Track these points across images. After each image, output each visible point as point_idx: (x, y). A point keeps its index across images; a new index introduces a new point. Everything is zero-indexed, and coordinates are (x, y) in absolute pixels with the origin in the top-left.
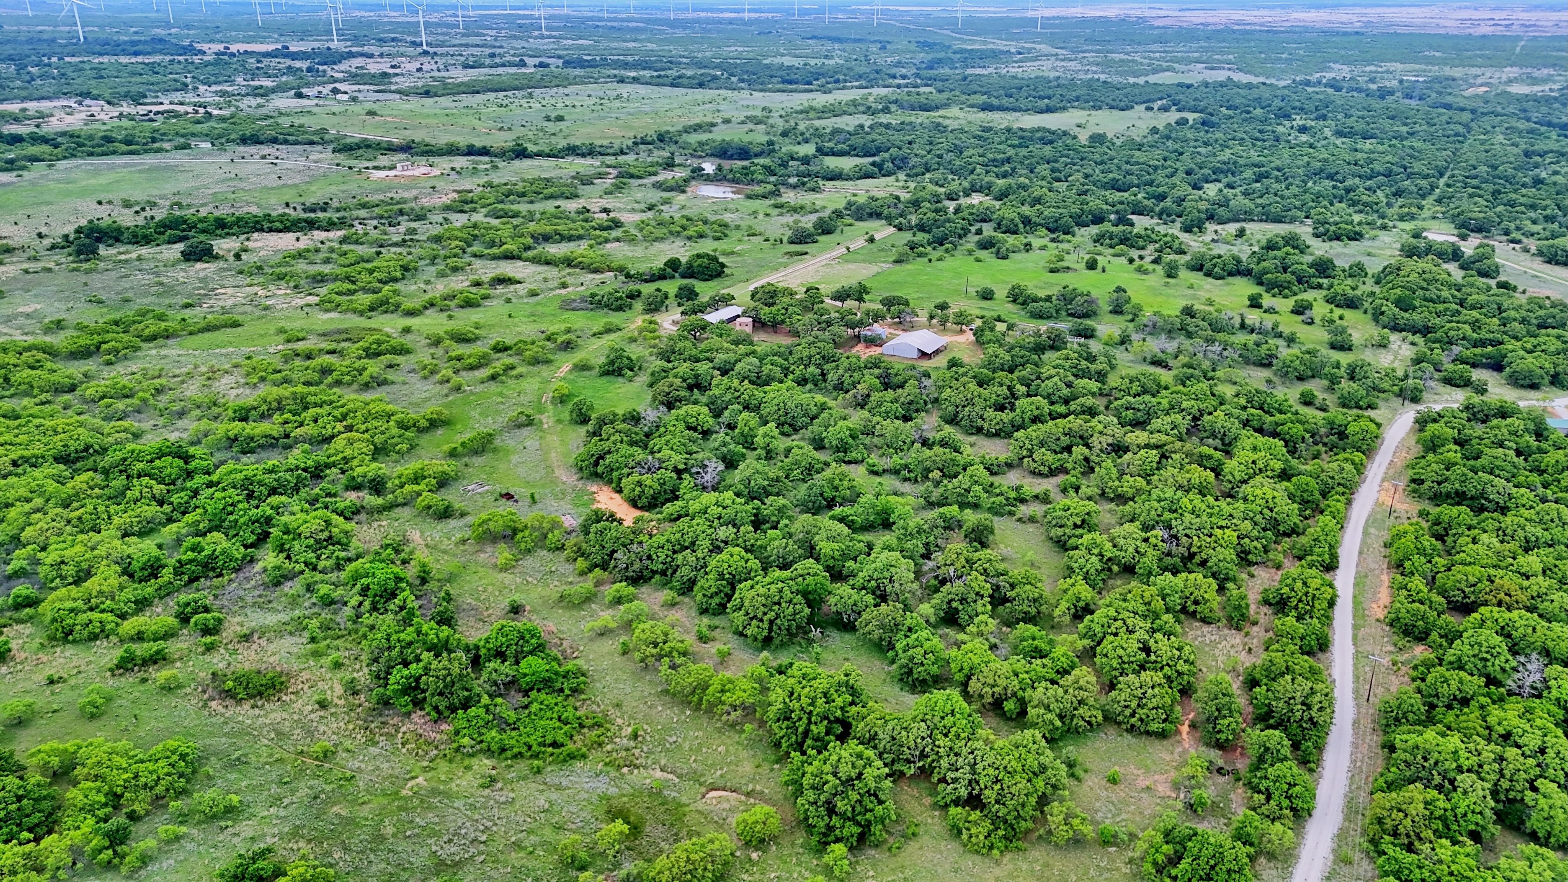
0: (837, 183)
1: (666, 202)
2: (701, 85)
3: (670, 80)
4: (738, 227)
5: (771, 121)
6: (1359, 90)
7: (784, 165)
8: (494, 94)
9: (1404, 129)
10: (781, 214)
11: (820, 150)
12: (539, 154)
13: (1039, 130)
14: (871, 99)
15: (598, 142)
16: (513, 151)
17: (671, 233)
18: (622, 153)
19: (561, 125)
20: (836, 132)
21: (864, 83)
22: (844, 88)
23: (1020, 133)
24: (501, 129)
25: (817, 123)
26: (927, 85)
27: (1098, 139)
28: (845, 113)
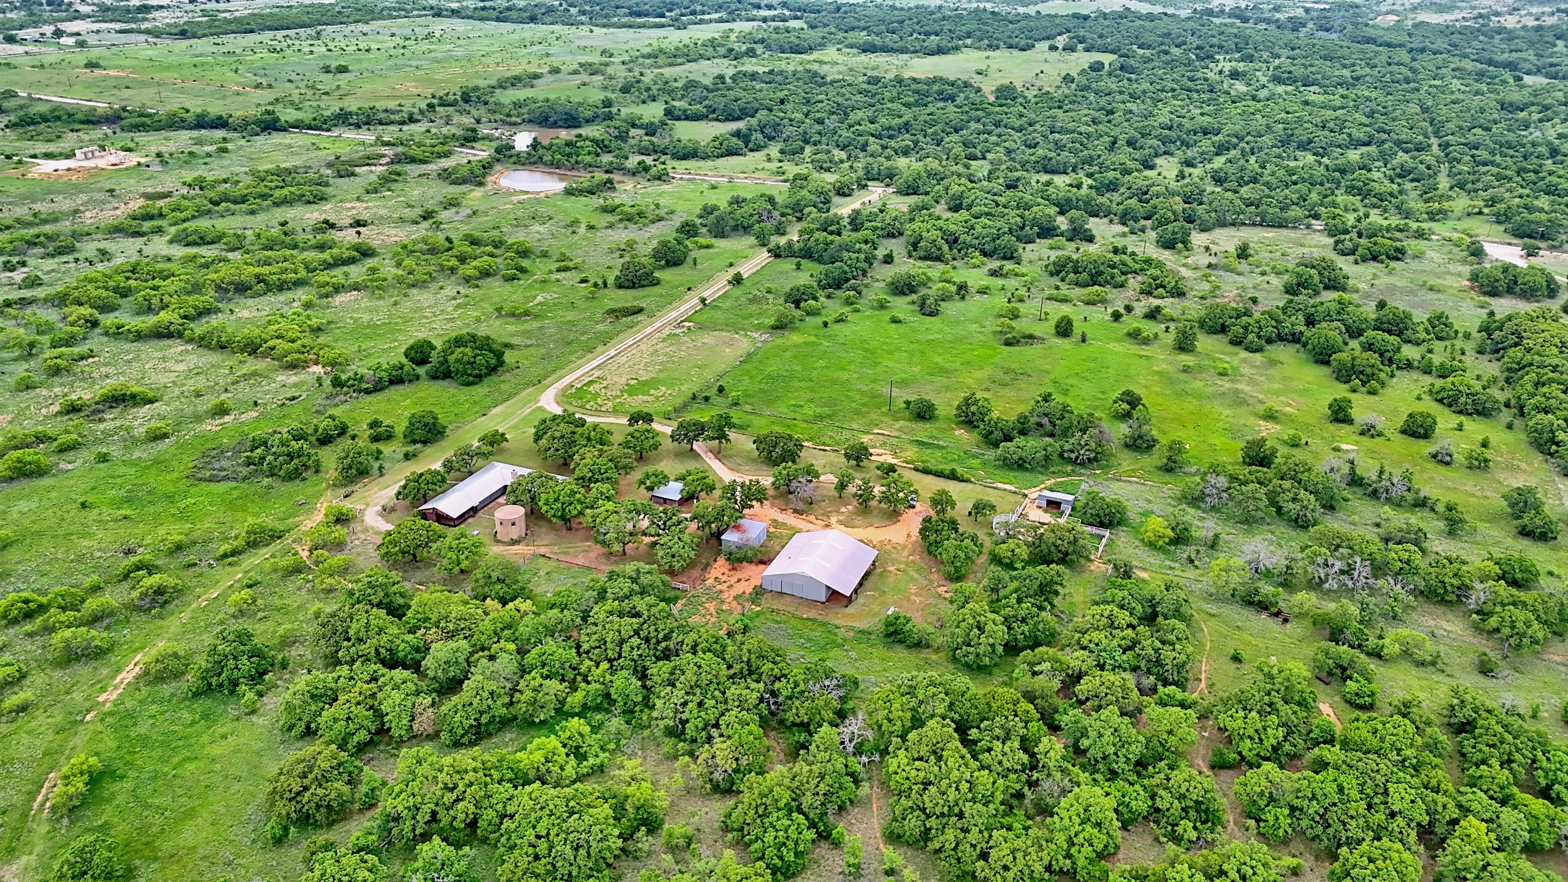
0: (691, 164)
1: (452, 204)
2: (533, 19)
3: (495, 14)
4: (545, 255)
5: (610, 70)
6: (1268, 21)
7: (622, 137)
8: (270, 34)
9: (1346, 73)
10: (611, 226)
11: (669, 113)
12: (298, 125)
13: (935, 80)
14: (733, 37)
15: (380, 105)
16: (258, 122)
17: (442, 268)
18: (412, 120)
19: (343, 79)
20: (691, 85)
21: (723, 15)
22: (701, 22)
23: (913, 86)
24: (258, 86)
25: (668, 72)
26: (796, 18)
27: (1006, 93)
28: (701, 56)
